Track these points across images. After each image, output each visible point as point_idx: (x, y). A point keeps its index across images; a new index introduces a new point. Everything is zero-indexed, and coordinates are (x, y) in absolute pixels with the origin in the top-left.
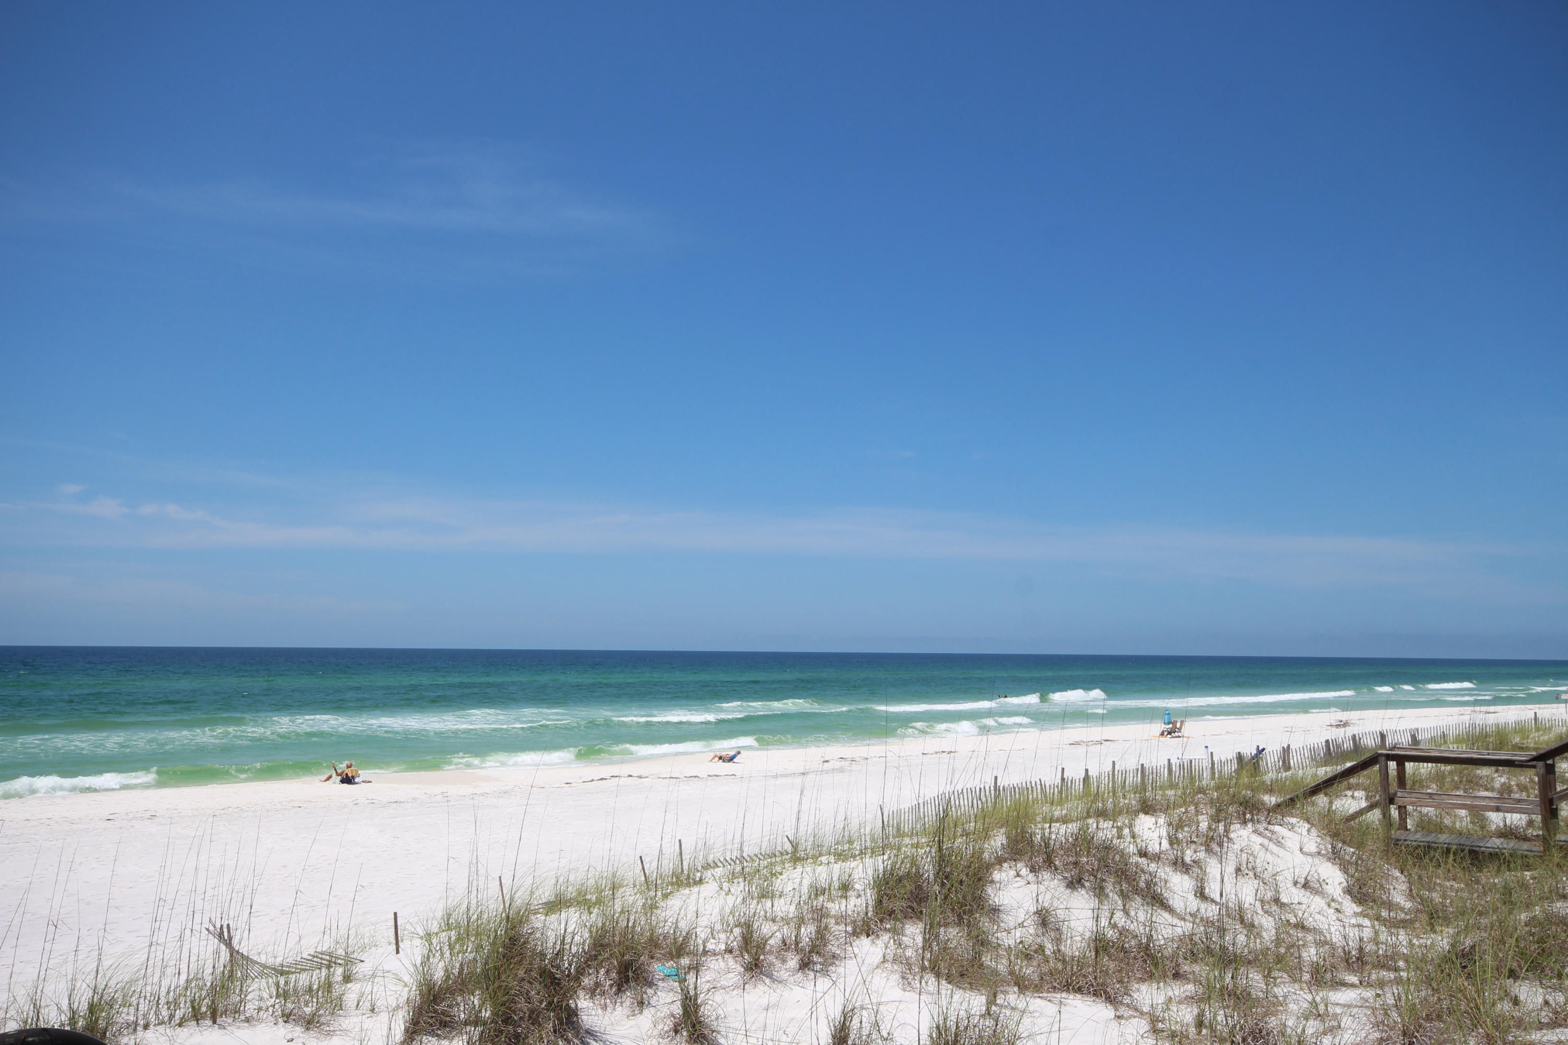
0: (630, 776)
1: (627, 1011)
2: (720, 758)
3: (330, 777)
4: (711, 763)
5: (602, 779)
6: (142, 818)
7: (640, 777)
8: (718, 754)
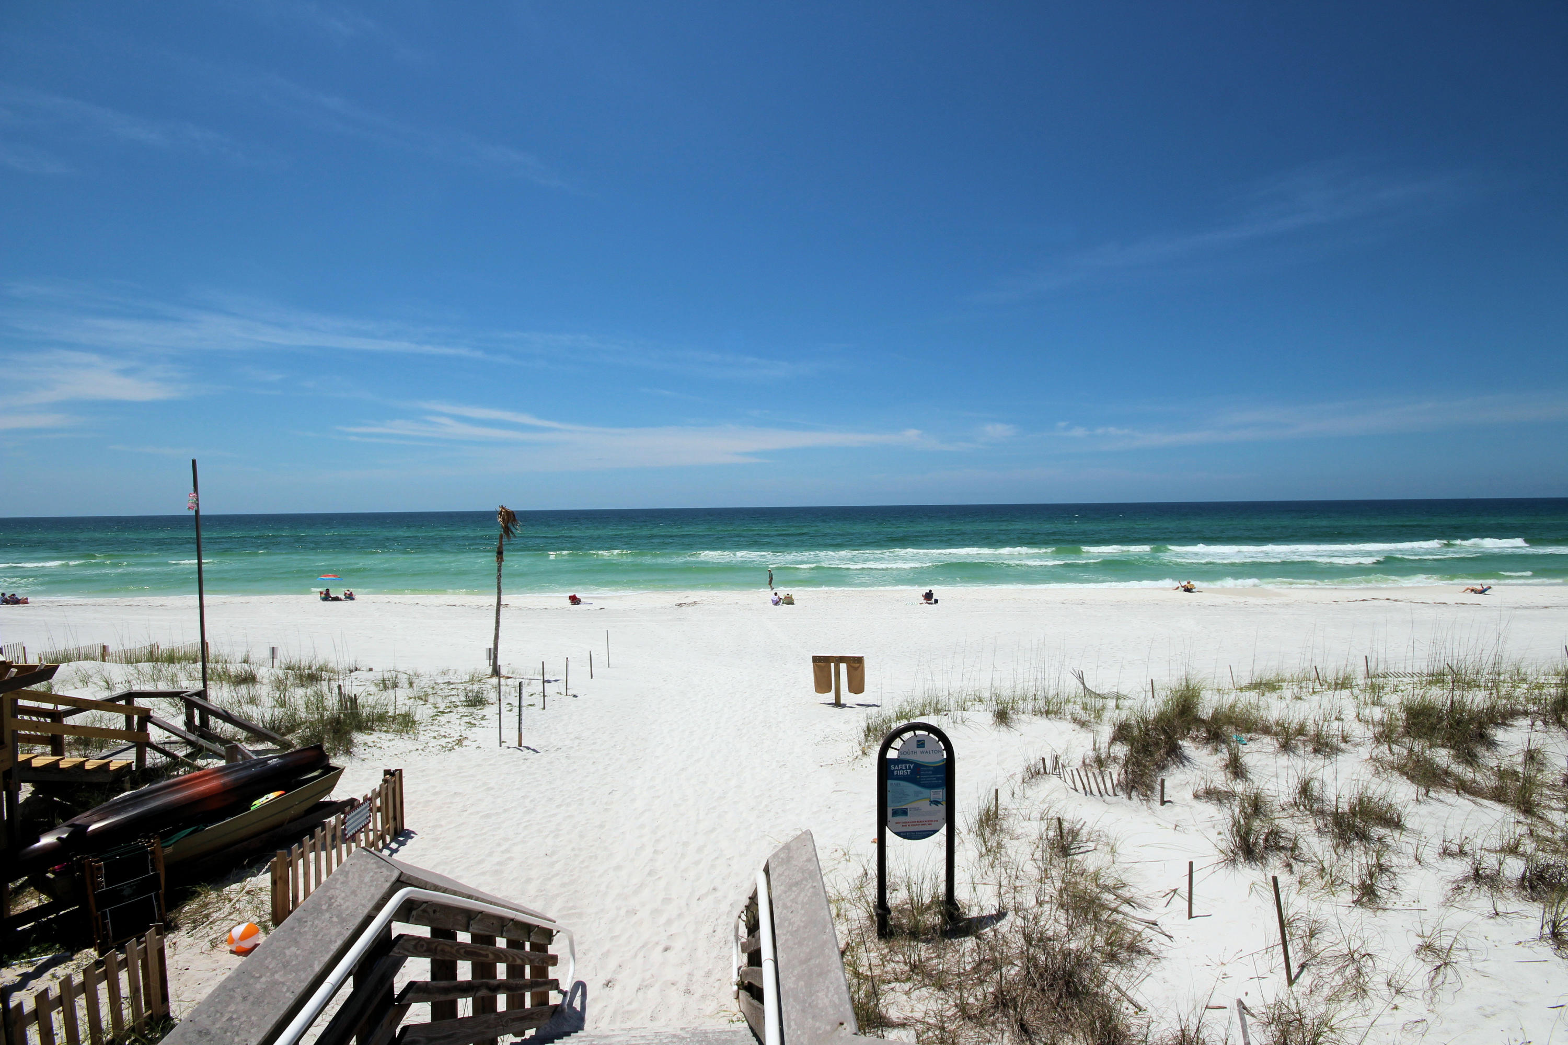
0: (1388, 599)
1: (1208, 752)
2: (1472, 590)
3: (1178, 588)
4: (1464, 594)
5: (1363, 600)
6: (1078, 604)
7: (1396, 601)
8: (1471, 587)
